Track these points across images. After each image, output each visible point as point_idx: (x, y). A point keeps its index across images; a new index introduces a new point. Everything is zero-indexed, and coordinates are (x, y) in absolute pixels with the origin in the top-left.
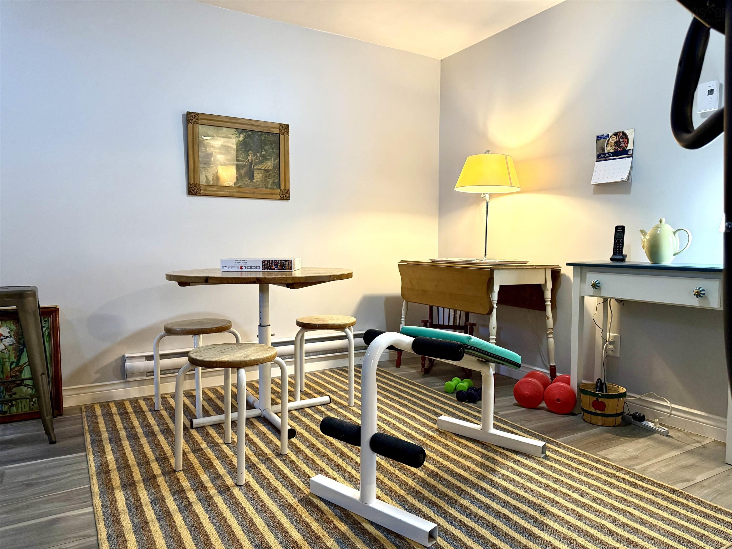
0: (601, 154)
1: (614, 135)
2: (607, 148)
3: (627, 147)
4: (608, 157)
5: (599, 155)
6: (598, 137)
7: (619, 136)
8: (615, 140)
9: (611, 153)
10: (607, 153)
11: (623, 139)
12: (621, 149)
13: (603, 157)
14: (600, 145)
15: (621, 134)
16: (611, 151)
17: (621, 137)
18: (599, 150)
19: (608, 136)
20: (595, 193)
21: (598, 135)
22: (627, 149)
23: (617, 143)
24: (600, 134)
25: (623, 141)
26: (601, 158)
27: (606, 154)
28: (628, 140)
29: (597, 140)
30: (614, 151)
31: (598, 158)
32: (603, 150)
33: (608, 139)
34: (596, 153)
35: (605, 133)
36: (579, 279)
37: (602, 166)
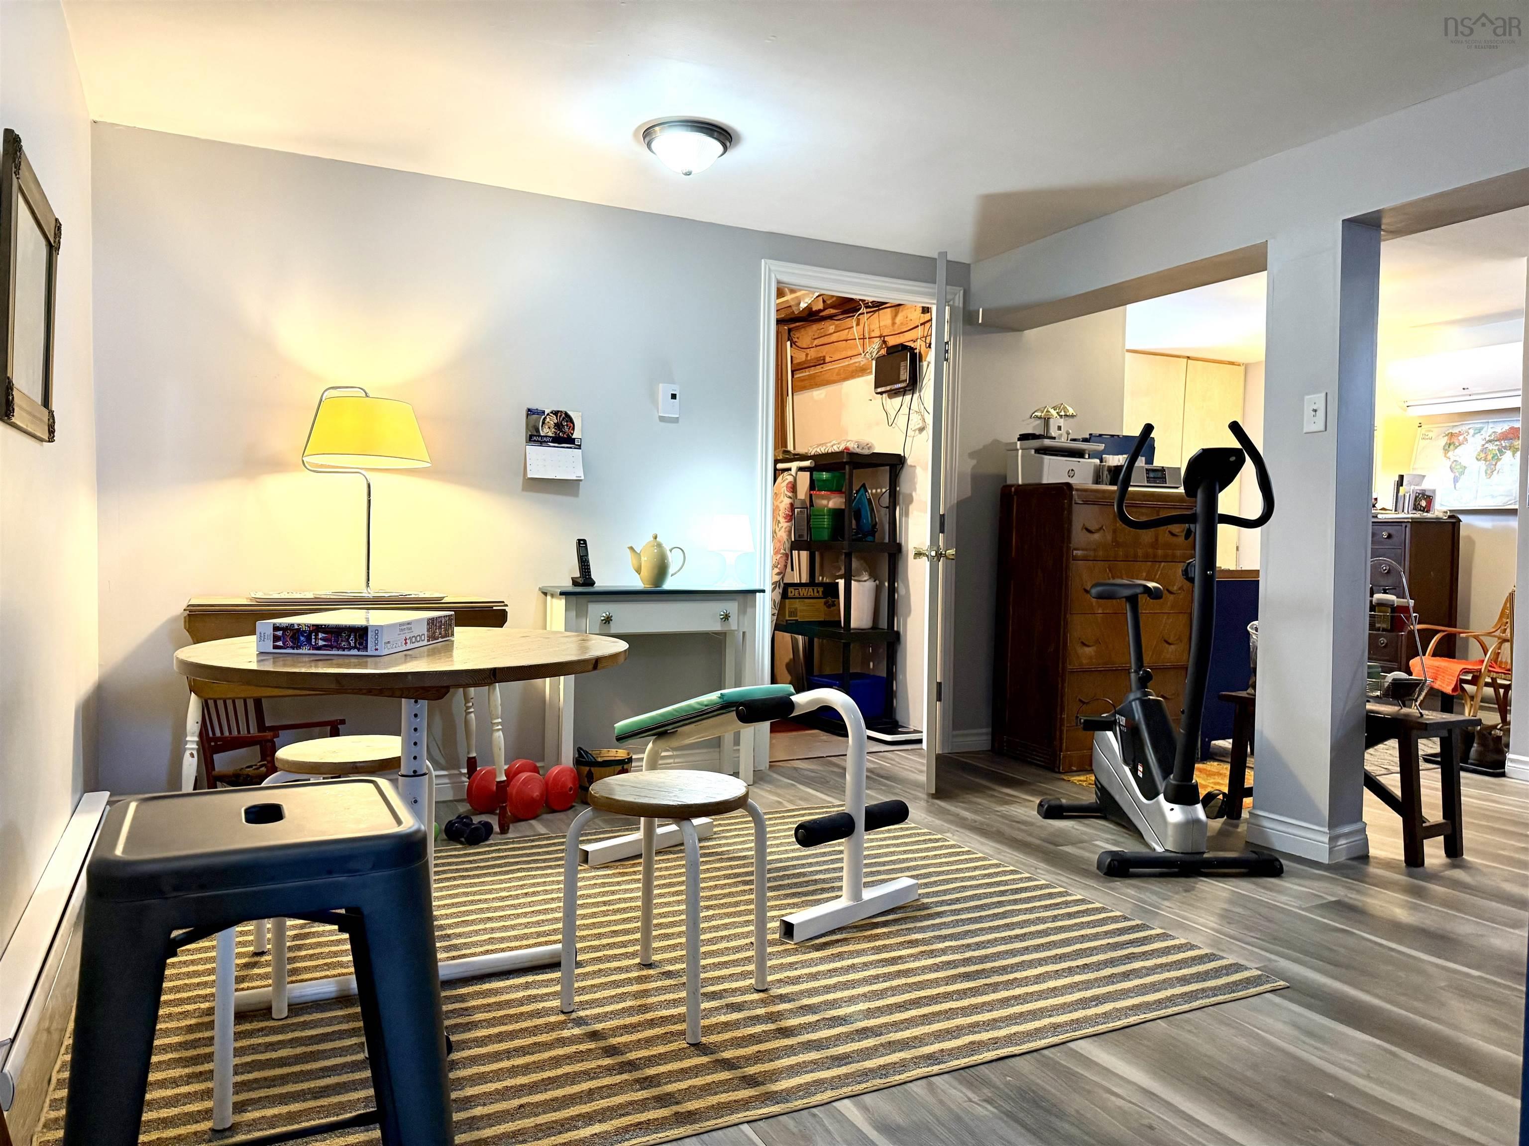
0: (534, 436)
1: (552, 413)
2: (542, 429)
3: (572, 434)
4: (545, 442)
5: (531, 436)
6: (529, 410)
7: (560, 416)
8: (556, 421)
9: (550, 437)
10: (544, 436)
11: (567, 422)
12: (565, 436)
13: (538, 441)
14: (532, 424)
15: (563, 415)
16: (550, 434)
17: (563, 419)
18: (531, 429)
19: (544, 412)
20: (524, 489)
21: (530, 407)
22: (573, 437)
23: (558, 426)
24: (533, 406)
25: (567, 425)
26: (535, 441)
27: (542, 436)
28: (574, 425)
29: (528, 415)
30: (554, 435)
31: (530, 440)
32: (537, 430)
33: (543, 417)
34: (527, 432)
35: (541, 408)
36: (574, 613)
37: (535, 452)
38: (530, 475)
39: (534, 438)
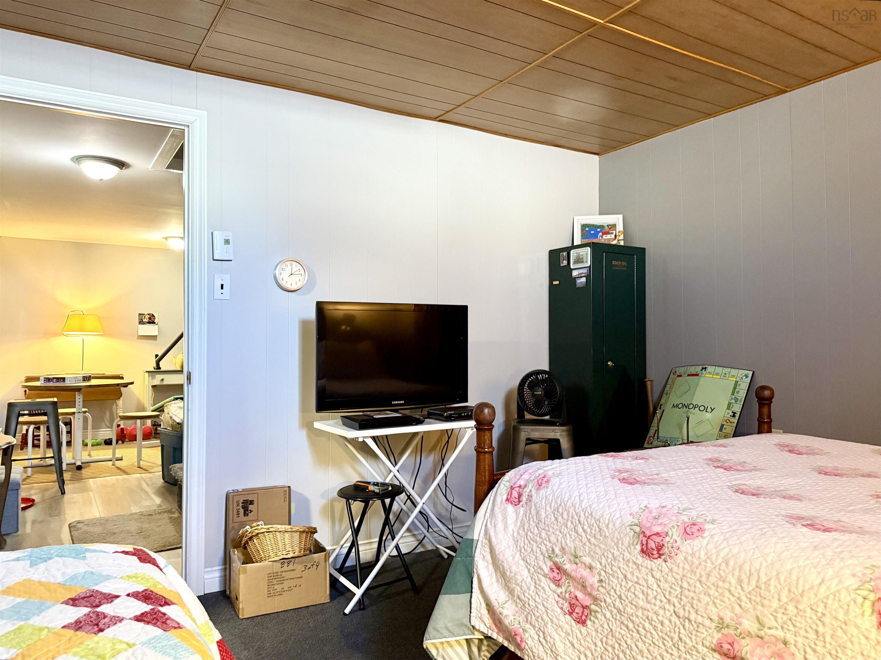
1: (147, 314)
2: (144, 320)
3: (155, 321)
4: (145, 323)
6: (139, 314)
8: (149, 317)
11: (153, 317)
12: (152, 322)
14: (140, 318)
15: (151, 315)
16: (147, 321)
19: (144, 314)
20: (137, 339)
34: (138, 321)
36: (151, 378)
37: (141, 326)
38: (139, 334)
39: (141, 322)
